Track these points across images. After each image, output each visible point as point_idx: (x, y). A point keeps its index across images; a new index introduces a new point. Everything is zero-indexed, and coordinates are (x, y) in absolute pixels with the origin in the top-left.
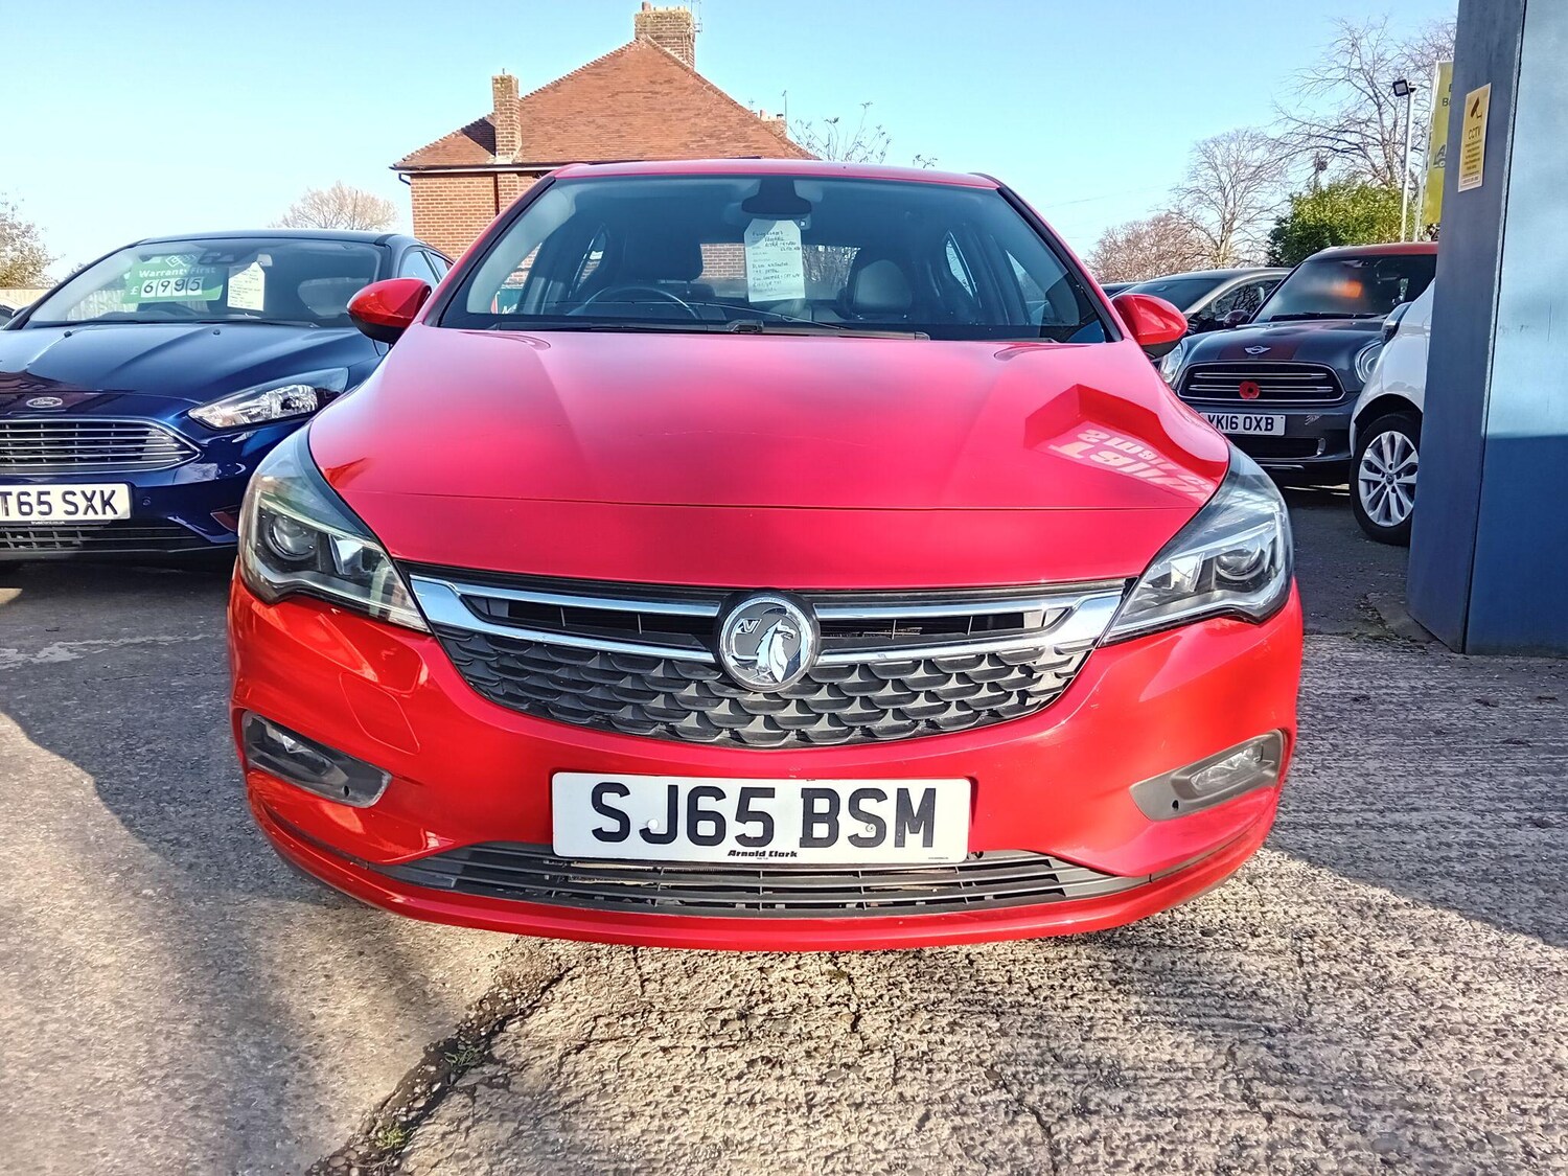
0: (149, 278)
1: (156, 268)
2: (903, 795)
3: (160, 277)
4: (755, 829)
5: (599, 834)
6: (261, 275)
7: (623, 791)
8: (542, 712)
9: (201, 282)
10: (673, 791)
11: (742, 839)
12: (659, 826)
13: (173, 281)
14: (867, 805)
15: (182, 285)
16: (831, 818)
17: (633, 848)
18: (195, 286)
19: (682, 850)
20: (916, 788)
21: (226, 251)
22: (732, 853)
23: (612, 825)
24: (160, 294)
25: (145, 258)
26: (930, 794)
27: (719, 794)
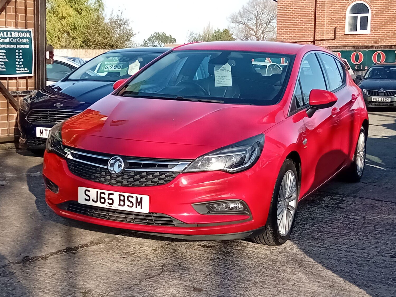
0: (108, 64)
1: (110, 61)
2: (137, 197)
3: (110, 64)
4: (110, 201)
5: (86, 200)
6: (139, 64)
7: (89, 191)
8: (79, 175)
9: (121, 66)
10: (97, 192)
11: (109, 203)
12: (95, 200)
13: (114, 65)
14: (130, 199)
15: (116, 67)
16: (123, 201)
17: (91, 203)
18: (120, 67)
19: (98, 204)
20: (139, 196)
21: (127, 56)
22: (107, 206)
23: (88, 198)
24: (110, 70)
25: (108, 57)
26: (141, 198)
27: (104, 194)
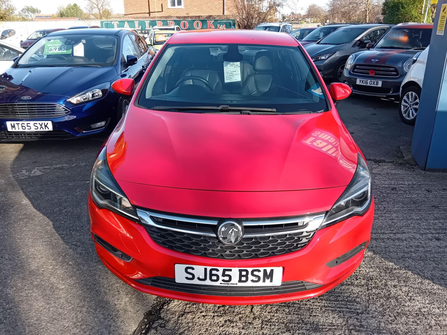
0: (51, 47)
2: (265, 271)
3: (53, 46)
4: (227, 278)
5: (187, 278)
6: (83, 46)
7: (193, 269)
8: (171, 248)
10: (206, 269)
11: (223, 280)
12: (202, 277)
13: (57, 48)
14: (255, 273)
15: (60, 49)
16: (246, 276)
17: (196, 282)
18: (64, 49)
19: (208, 282)
20: (269, 269)
21: (72, 39)
22: (221, 283)
23: (191, 276)
24: (54, 52)
25: (49, 40)
26: (272, 271)
27: (218, 270)
